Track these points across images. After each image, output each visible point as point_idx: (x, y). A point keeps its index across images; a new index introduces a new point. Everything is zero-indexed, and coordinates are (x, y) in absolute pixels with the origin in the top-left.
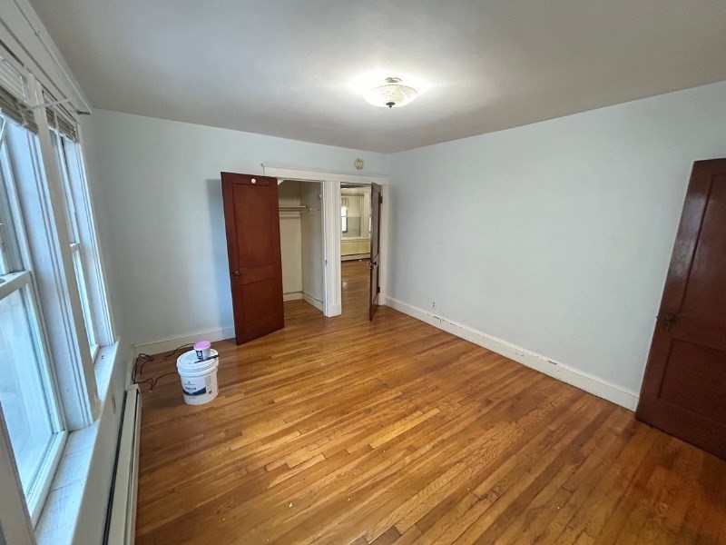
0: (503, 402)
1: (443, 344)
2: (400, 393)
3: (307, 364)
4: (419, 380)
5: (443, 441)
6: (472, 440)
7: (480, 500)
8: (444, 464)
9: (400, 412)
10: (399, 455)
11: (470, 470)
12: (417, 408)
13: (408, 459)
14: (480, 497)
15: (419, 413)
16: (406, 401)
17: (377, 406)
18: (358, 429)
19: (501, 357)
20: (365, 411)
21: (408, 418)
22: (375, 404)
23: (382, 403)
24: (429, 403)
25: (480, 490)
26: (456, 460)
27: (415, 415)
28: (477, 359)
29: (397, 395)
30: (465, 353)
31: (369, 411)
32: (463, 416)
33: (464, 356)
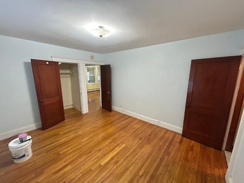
0: (145, 138)
1: (125, 119)
2: (111, 140)
3: (74, 134)
4: (118, 134)
5: (127, 156)
6: (136, 154)
7: (141, 177)
8: (128, 166)
9: (112, 148)
10: (112, 166)
11: (137, 166)
12: (117, 145)
13: (115, 167)
14: (141, 176)
15: (118, 147)
16: (113, 143)
17: (103, 147)
18: (96, 158)
19: (143, 122)
20: (98, 150)
21: (115, 150)
22: (102, 147)
23: (105, 146)
24: (122, 143)
25: (141, 173)
26: (132, 163)
27: (117, 148)
28: (136, 123)
29: (110, 141)
30: (132, 122)
31: (100, 150)
32: (133, 145)
33: (132, 123)
